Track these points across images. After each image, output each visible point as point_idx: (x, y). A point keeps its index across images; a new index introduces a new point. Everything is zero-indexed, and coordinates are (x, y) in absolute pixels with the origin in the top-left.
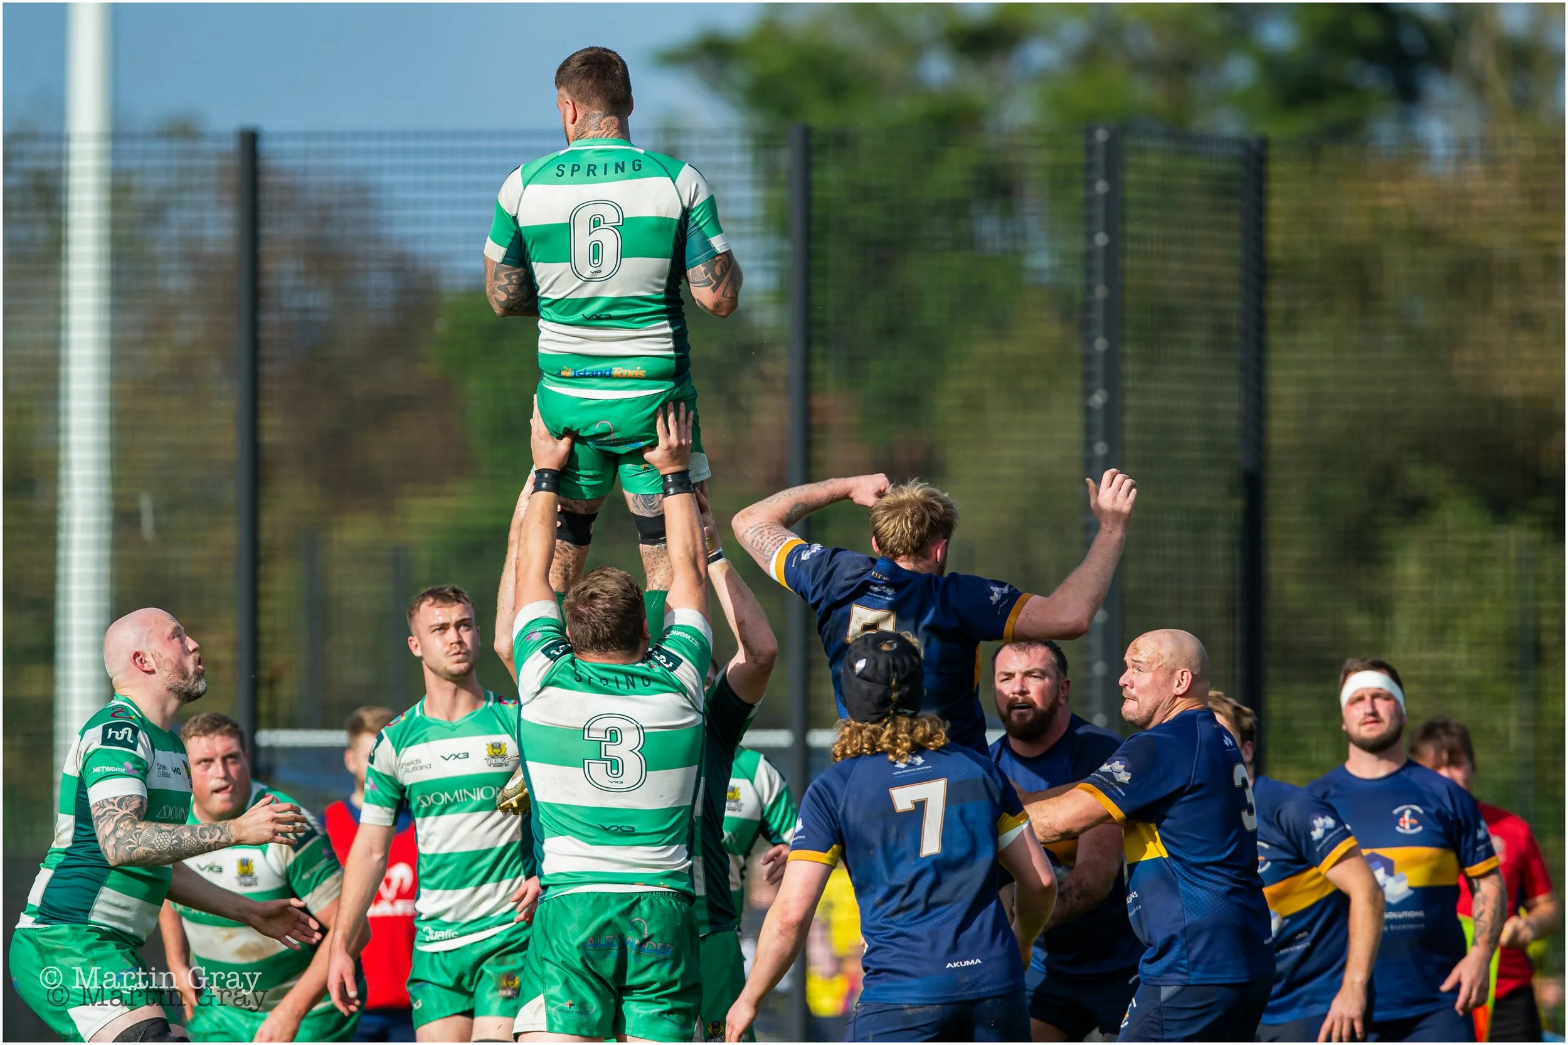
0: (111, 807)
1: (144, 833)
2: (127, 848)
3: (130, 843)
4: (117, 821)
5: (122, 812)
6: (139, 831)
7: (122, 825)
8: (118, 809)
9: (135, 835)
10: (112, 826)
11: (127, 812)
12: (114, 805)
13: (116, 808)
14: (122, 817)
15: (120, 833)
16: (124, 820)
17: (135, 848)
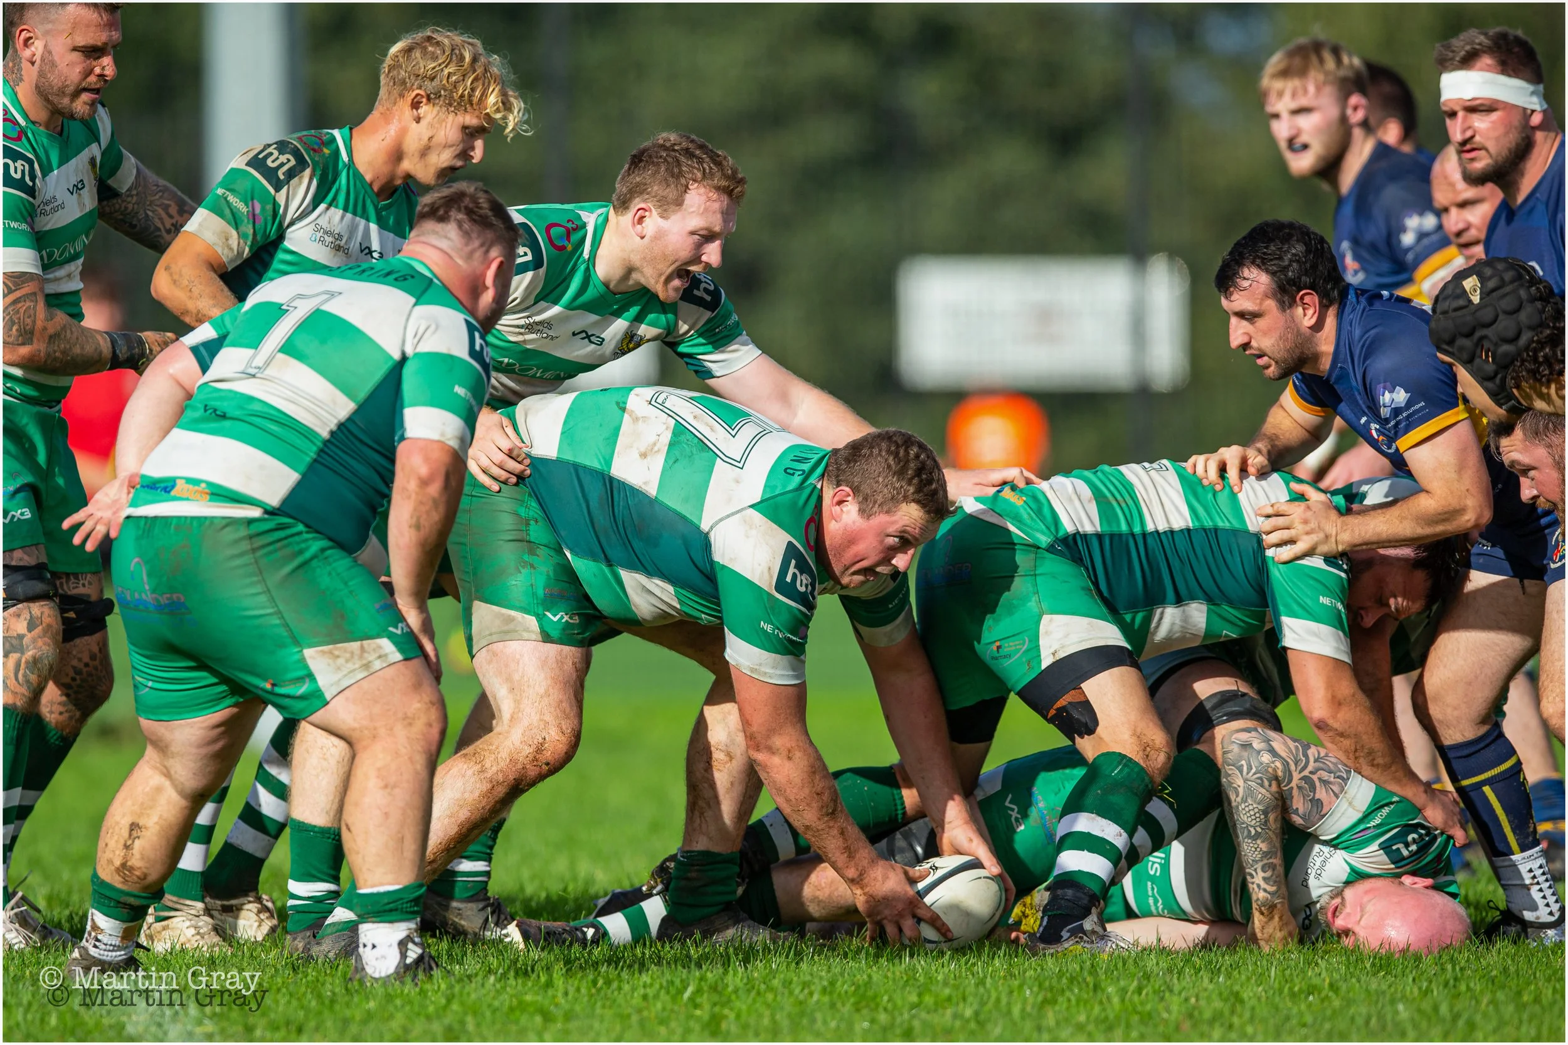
0: (1310, 768)
1: (1263, 791)
2: (1243, 762)
3: (1250, 768)
4: (1288, 763)
5: (1296, 776)
6: (1266, 783)
7: (1278, 764)
8: (1303, 774)
9: (1261, 778)
10: (1283, 754)
11: (1293, 784)
12: (1311, 773)
13: (1306, 773)
14: (1290, 772)
15: (1266, 758)
16: (1284, 772)
17: (1241, 772)
